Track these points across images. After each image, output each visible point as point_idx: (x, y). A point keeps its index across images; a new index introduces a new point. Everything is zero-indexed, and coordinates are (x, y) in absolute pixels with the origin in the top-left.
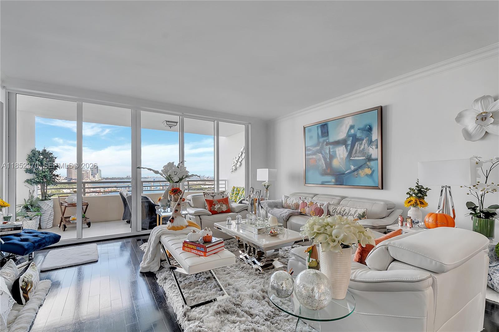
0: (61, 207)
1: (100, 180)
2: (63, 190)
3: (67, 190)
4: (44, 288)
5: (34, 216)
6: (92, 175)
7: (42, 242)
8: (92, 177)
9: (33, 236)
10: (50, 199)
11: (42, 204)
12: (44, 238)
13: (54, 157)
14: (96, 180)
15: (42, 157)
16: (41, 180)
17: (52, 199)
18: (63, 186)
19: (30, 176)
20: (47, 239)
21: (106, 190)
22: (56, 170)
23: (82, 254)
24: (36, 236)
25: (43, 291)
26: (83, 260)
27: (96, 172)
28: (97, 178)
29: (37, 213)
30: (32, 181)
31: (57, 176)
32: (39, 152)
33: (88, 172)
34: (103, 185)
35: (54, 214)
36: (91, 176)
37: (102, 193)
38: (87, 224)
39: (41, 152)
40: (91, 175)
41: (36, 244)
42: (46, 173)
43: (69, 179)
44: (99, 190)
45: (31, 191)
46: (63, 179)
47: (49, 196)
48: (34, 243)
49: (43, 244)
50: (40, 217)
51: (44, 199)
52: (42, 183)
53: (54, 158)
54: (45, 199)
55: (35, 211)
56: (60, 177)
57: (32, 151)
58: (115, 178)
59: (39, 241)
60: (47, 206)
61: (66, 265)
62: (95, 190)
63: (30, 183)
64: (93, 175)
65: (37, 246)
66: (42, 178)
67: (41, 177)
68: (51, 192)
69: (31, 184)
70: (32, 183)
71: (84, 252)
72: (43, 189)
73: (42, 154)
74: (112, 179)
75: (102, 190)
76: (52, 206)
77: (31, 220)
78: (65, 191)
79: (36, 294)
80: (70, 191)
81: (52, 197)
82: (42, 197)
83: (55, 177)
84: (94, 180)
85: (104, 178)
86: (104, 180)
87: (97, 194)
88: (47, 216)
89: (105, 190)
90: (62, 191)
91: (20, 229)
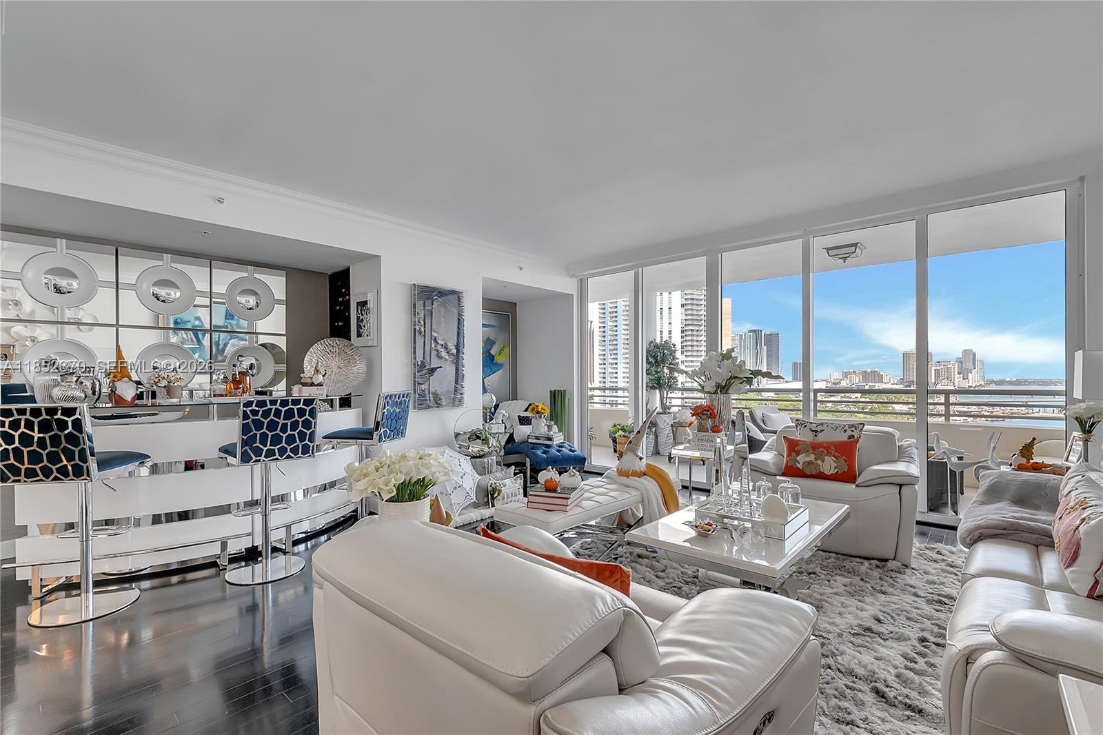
1: (981, 385)
2: (895, 406)
3: (901, 405)
6: (959, 373)
8: (961, 379)
9: (558, 451)
10: (669, 413)
14: (970, 384)
17: (672, 413)
18: (895, 397)
21: (998, 411)
27: (971, 366)
28: (973, 381)
33: (949, 366)
34: (987, 398)
36: (957, 375)
37: (983, 419)
40: (956, 373)
43: (907, 382)
44: (976, 410)
54: (664, 413)
58: (1026, 381)
62: (965, 409)
64: (964, 373)
68: (870, 407)
74: (1018, 383)
75: (986, 410)
80: (907, 409)
84: (965, 385)
85: (993, 382)
86: (993, 387)
87: (972, 419)
88: (663, 437)
89: (992, 412)
90: (891, 408)
91: (551, 440)
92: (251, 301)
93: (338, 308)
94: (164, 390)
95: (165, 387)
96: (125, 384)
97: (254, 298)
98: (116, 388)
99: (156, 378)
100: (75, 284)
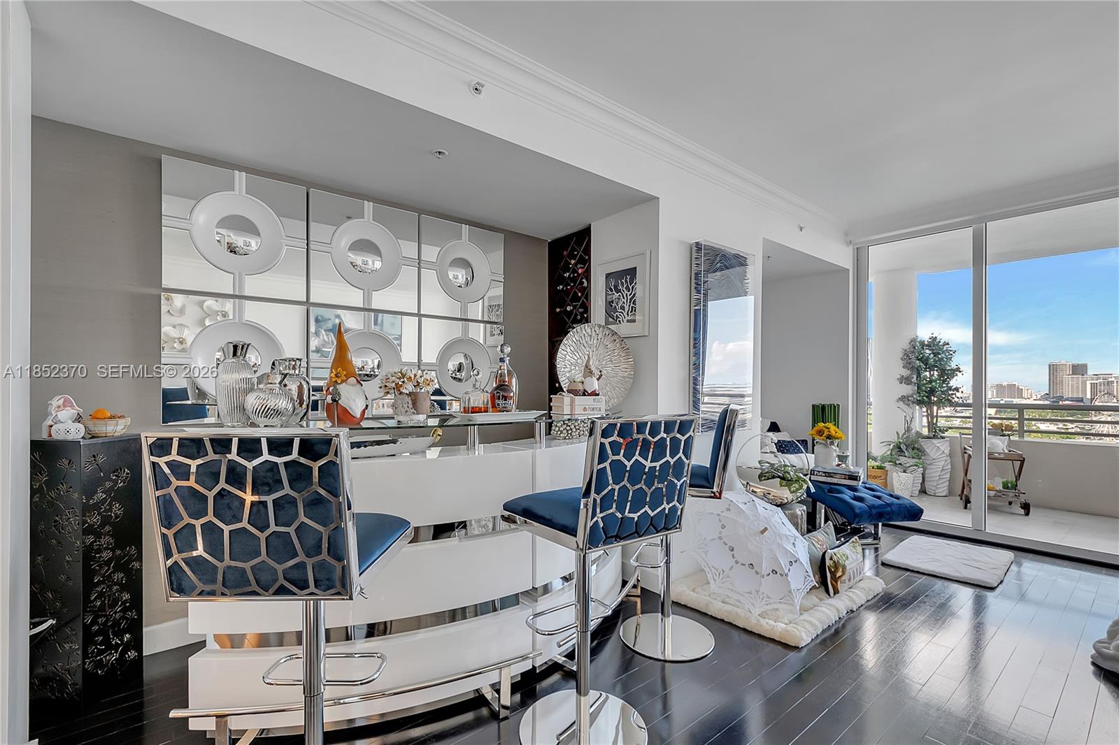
0: (963, 457)
4: (867, 589)
5: (911, 466)
7: (884, 510)
9: (874, 496)
10: (943, 438)
11: (928, 446)
12: (888, 505)
13: (951, 351)
15: (927, 351)
16: (925, 398)
17: (948, 437)
19: (908, 390)
20: (894, 508)
22: (956, 377)
23: (966, 562)
24: (879, 498)
25: (863, 591)
26: (960, 573)
29: (917, 460)
30: (910, 398)
31: (957, 389)
32: (922, 343)
35: (951, 468)
38: (1022, 508)
39: (926, 343)
41: (874, 511)
42: (934, 383)
45: (908, 418)
46: (1039, 397)
47: (940, 430)
48: (871, 507)
49: (887, 514)
50: (924, 471)
51: (932, 436)
52: (929, 404)
53: (951, 353)
54: (935, 437)
55: (913, 458)
56: (962, 392)
57: (912, 341)
59: (881, 506)
60: (938, 451)
61: (926, 570)
63: (907, 402)
65: (875, 514)
66: (926, 395)
67: (925, 391)
68: (945, 422)
69: (908, 405)
70: (910, 403)
71: (974, 560)
72: (930, 415)
73: (929, 346)
76: (947, 452)
77: (904, 472)
78: (1043, 426)
79: (851, 590)
81: (946, 434)
82: (929, 432)
83: (952, 392)
88: (935, 470)
91: (856, 480)
92: (460, 277)
93: (561, 287)
94: (409, 400)
95: (410, 394)
96: (351, 387)
97: (464, 272)
98: (339, 395)
99: (400, 378)
100: (254, 244)
